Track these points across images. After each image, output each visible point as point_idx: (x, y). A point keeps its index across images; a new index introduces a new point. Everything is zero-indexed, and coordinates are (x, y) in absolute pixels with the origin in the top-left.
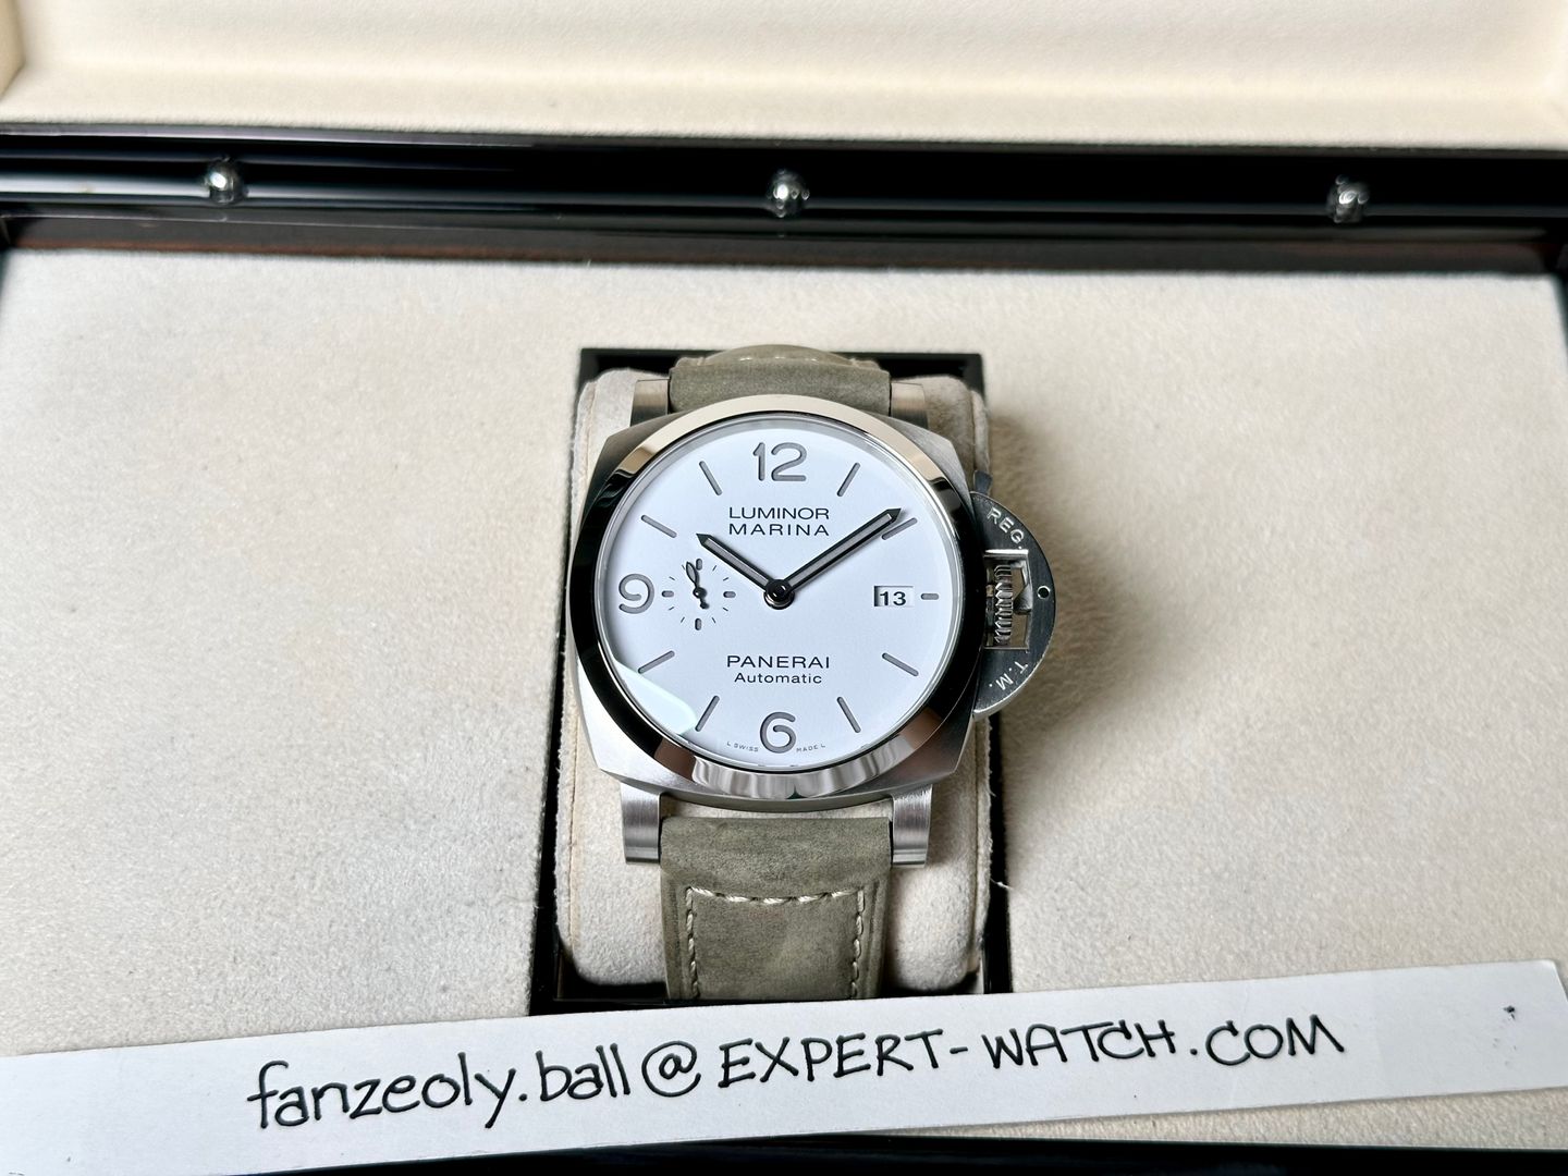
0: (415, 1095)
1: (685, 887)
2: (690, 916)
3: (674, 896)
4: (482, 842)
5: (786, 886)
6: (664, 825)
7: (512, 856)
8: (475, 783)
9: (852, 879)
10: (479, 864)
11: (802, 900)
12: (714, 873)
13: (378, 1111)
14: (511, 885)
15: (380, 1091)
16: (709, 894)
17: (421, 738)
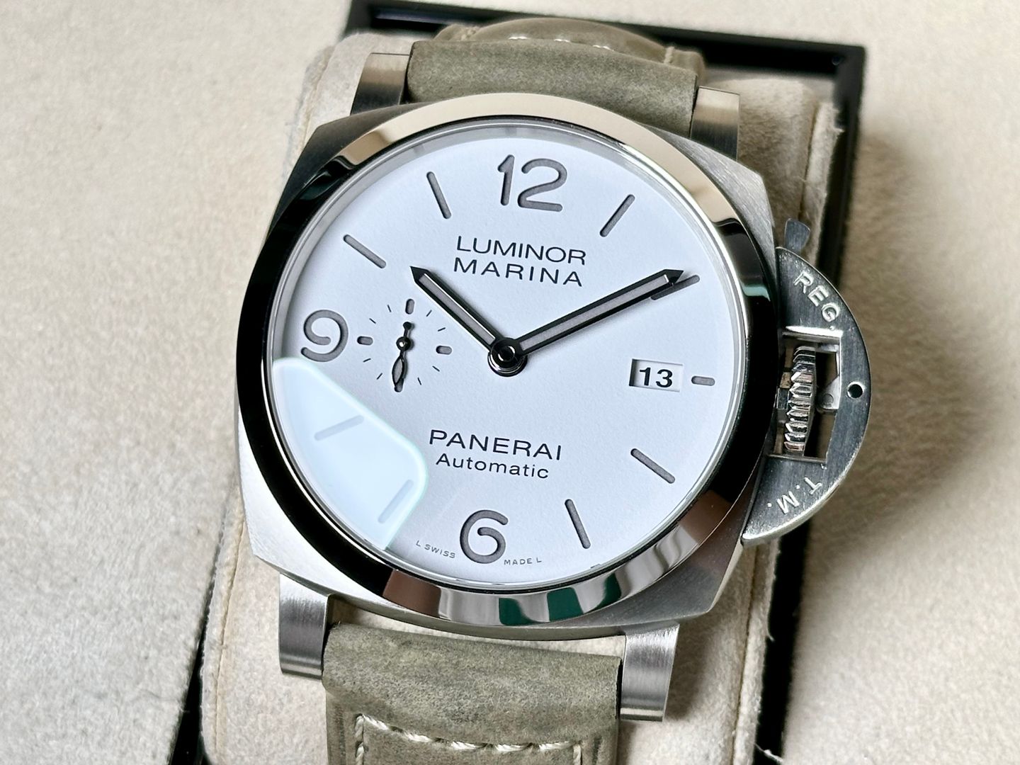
1: (352, 714)
2: (361, 749)
3: (341, 723)
4: (128, 619)
5: (480, 730)
6: (331, 635)
7: (162, 640)
8: (133, 542)
9: (564, 731)
10: (120, 647)
11: (501, 749)
12: (388, 703)
14: (154, 679)
16: (383, 727)
17: (74, 478)
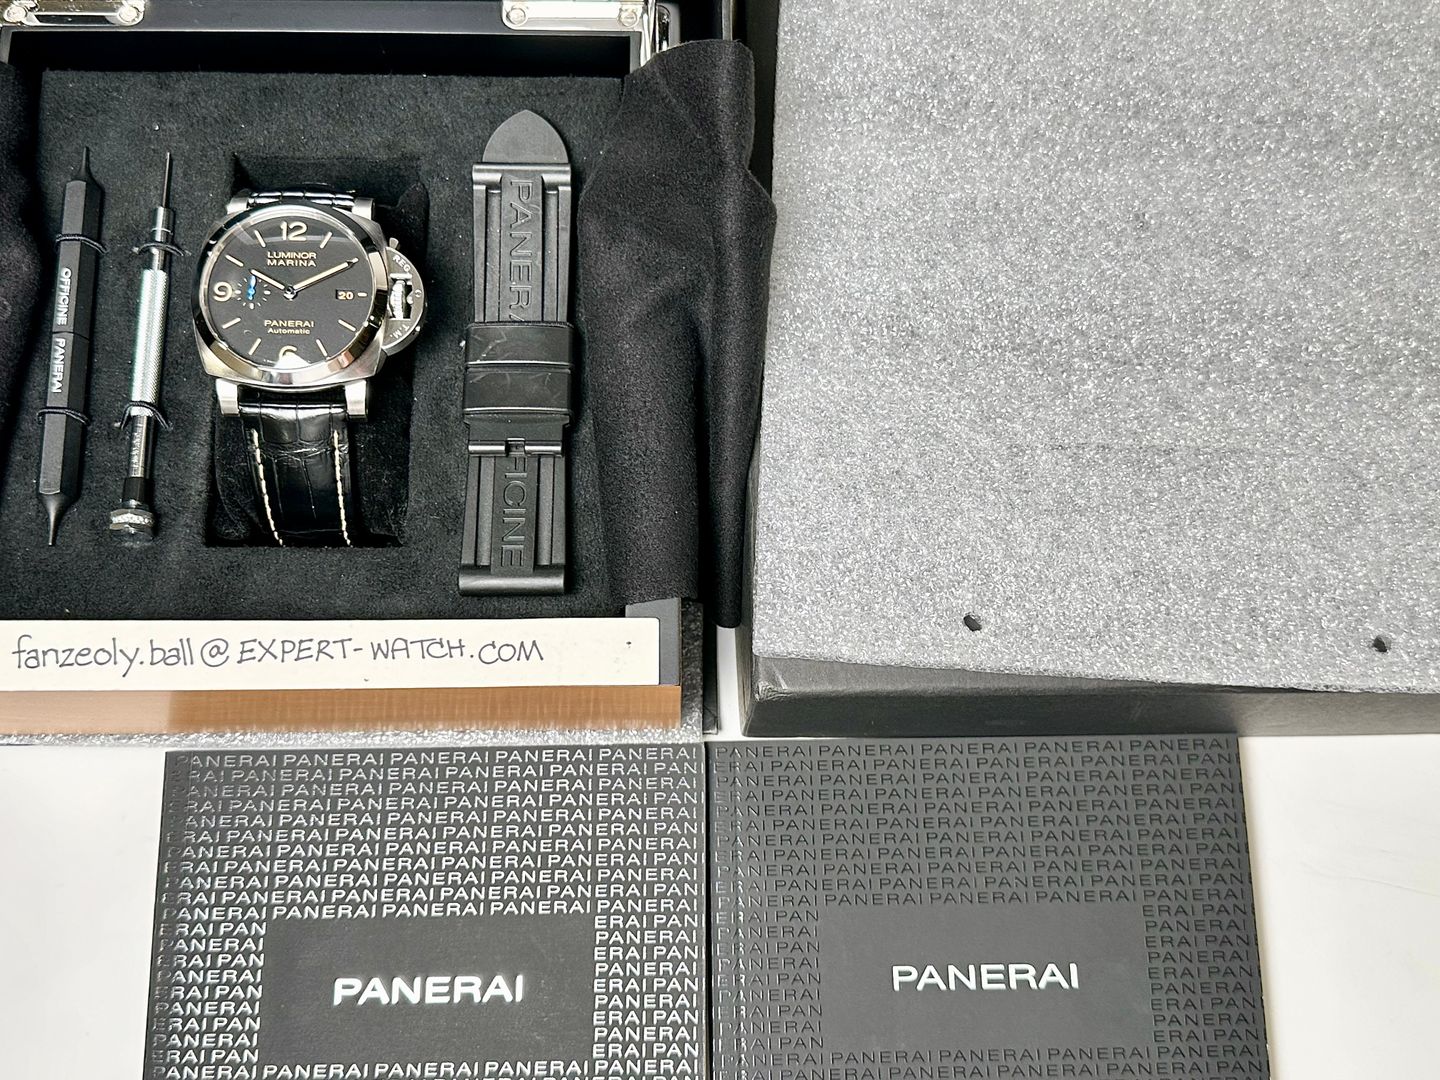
0: (90, 658)
13: (72, 665)
15: (74, 654)
